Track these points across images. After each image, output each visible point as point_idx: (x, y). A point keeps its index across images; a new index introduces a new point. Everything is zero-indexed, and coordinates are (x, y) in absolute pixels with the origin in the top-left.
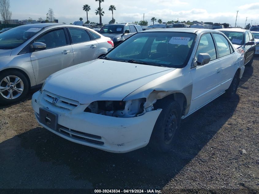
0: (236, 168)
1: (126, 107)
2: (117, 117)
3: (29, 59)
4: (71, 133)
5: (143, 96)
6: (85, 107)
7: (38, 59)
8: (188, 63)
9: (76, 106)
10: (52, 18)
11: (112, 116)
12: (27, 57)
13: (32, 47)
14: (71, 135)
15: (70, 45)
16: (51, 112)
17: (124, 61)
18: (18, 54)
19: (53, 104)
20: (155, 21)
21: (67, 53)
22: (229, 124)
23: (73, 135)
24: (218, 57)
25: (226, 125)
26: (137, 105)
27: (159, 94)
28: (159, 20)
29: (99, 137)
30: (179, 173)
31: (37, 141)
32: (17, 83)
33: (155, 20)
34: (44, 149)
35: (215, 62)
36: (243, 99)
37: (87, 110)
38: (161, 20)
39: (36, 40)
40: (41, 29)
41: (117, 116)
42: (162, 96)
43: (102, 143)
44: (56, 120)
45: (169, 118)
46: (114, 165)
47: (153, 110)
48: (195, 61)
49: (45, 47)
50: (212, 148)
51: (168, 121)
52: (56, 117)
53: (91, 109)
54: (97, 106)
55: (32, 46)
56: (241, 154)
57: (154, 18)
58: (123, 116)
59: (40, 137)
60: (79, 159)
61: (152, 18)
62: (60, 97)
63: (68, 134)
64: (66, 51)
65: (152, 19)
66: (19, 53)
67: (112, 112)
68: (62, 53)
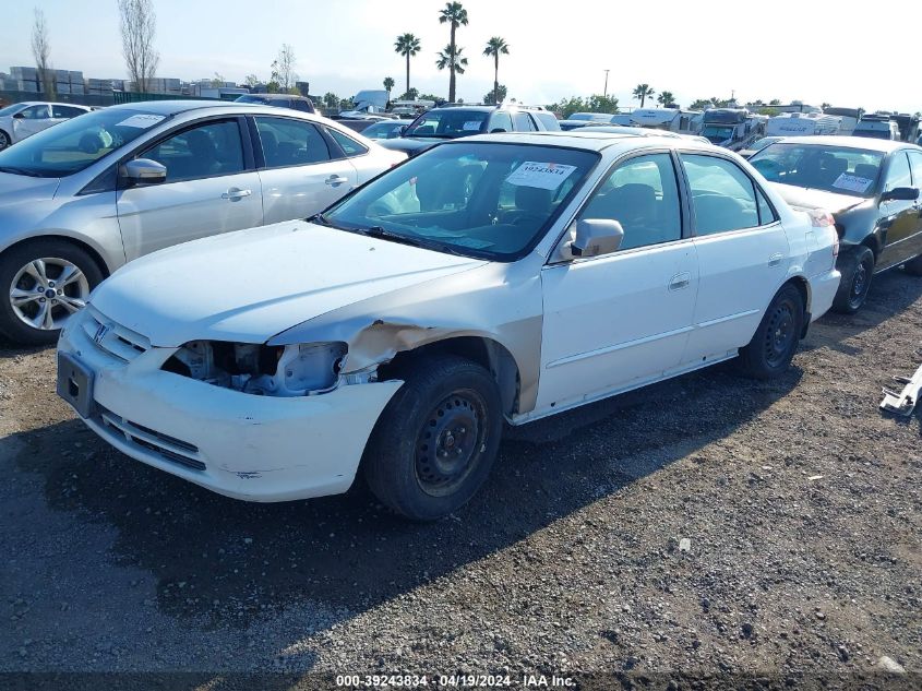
0: (623, 589)
1: (281, 365)
2: (261, 393)
3: (110, 209)
4: (129, 432)
5: (337, 336)
6: (165, 356)
7: (141, 212)
8: (538, 248)
9: (143, 350)
10: (290, 78)
11: (243, 391)
12: (105, 202)
13: (123, 173)
14: (128, 438)
15: (255, 174)
16: (82, 363)
17: (356, 232)
18: (78, 194)
19: (96, 345)
20: (646, 97)
21: (239, 198)
22: (696, 460)
23: (134, 439)
24: (685, 235)
25: (687, 463)
26: (322, 361)
27: (401, 334)
28: (665, 94)
29: (193, 449)
30: (434, 582)
31: (64, 454)
32: (69, 282)
33: (650, 92)
34: (75, 476)
35: (665, 249)
36: (809, 387)
37: (173, 365)
38: (670, 95)
39: (140, 152)
40: (161, 118)
41: (259, 392)
42: (412, 341)
43: (199, 467)
44: (89, 387)
45: (441, 413)
46: (248, 541)
47: (371, 381)
48: (569, 243)
49: (164, 174)
50: (589, 523)
51: (434, 423)
52: (89, 380)
53: (189, 365)
54: (209, 358)
55: (124, 169)
56: (671, 550)
57: (645, 87)
58: (274, 393)
59: (78, 445)
60: (158, 513)
61: (640, 87)
62: (113, 324)
63: (119, 434)
64: (237, 190)
65: (637, 92)
66: (83, 189)
67: (244, 378)
68: (224, 196)
